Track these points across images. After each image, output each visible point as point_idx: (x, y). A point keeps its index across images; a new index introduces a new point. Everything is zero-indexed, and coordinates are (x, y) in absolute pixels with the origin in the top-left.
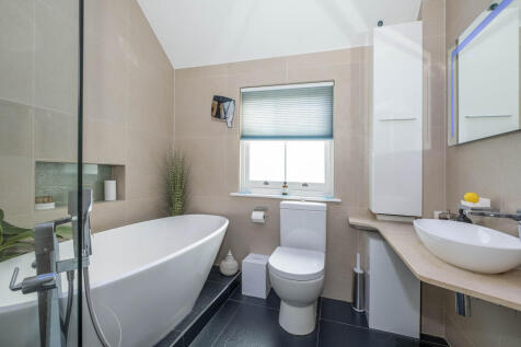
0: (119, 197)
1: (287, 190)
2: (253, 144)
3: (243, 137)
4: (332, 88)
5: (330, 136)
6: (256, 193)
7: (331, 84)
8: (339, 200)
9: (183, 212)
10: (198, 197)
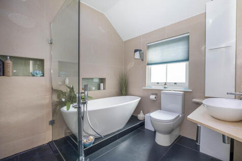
0: (104, 89)
1: (166, 86)
2: (153, 67)
3: (148, 64)
4: (189, 36)
5: (187, 60)
6: (153, 87)
7: (188, 34)
8: (191, 90)
9: (126, 95)
10: (132, 89)
